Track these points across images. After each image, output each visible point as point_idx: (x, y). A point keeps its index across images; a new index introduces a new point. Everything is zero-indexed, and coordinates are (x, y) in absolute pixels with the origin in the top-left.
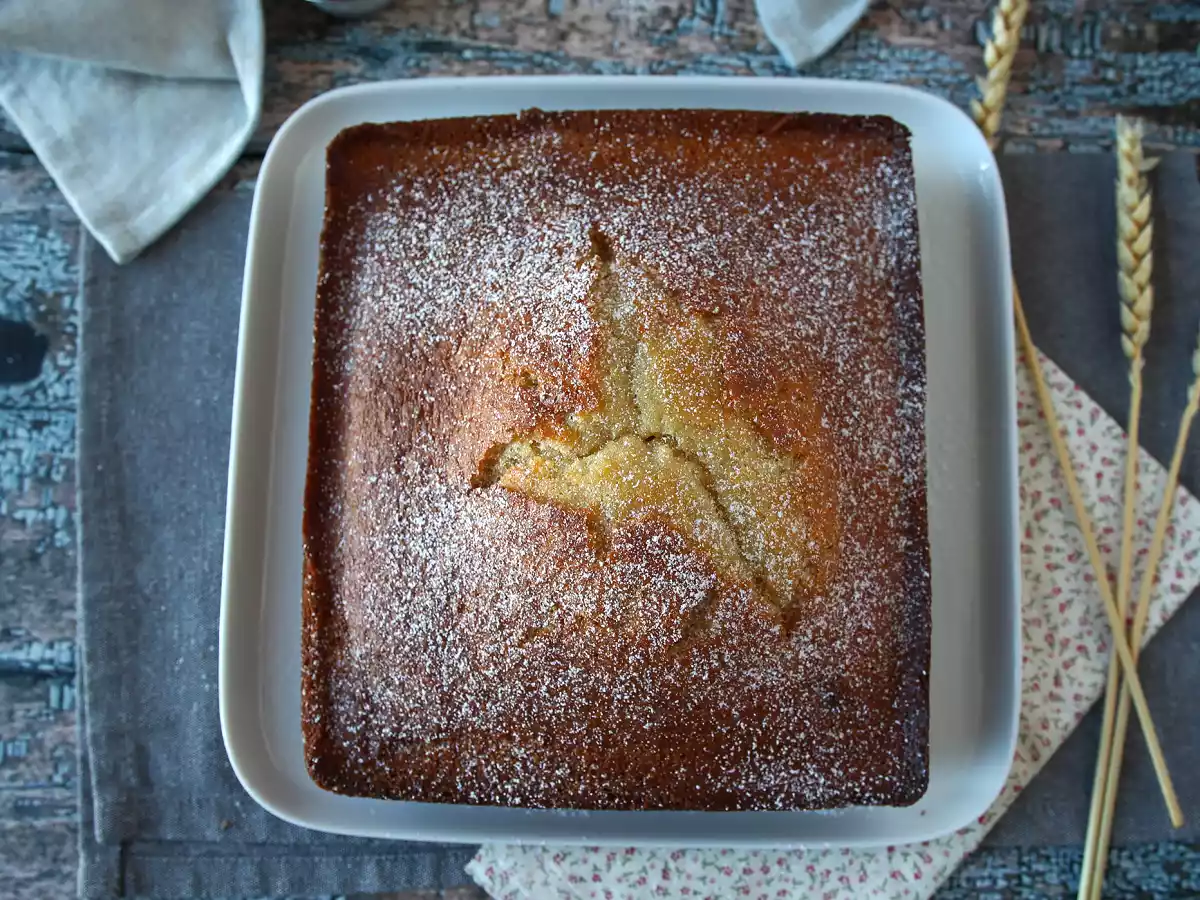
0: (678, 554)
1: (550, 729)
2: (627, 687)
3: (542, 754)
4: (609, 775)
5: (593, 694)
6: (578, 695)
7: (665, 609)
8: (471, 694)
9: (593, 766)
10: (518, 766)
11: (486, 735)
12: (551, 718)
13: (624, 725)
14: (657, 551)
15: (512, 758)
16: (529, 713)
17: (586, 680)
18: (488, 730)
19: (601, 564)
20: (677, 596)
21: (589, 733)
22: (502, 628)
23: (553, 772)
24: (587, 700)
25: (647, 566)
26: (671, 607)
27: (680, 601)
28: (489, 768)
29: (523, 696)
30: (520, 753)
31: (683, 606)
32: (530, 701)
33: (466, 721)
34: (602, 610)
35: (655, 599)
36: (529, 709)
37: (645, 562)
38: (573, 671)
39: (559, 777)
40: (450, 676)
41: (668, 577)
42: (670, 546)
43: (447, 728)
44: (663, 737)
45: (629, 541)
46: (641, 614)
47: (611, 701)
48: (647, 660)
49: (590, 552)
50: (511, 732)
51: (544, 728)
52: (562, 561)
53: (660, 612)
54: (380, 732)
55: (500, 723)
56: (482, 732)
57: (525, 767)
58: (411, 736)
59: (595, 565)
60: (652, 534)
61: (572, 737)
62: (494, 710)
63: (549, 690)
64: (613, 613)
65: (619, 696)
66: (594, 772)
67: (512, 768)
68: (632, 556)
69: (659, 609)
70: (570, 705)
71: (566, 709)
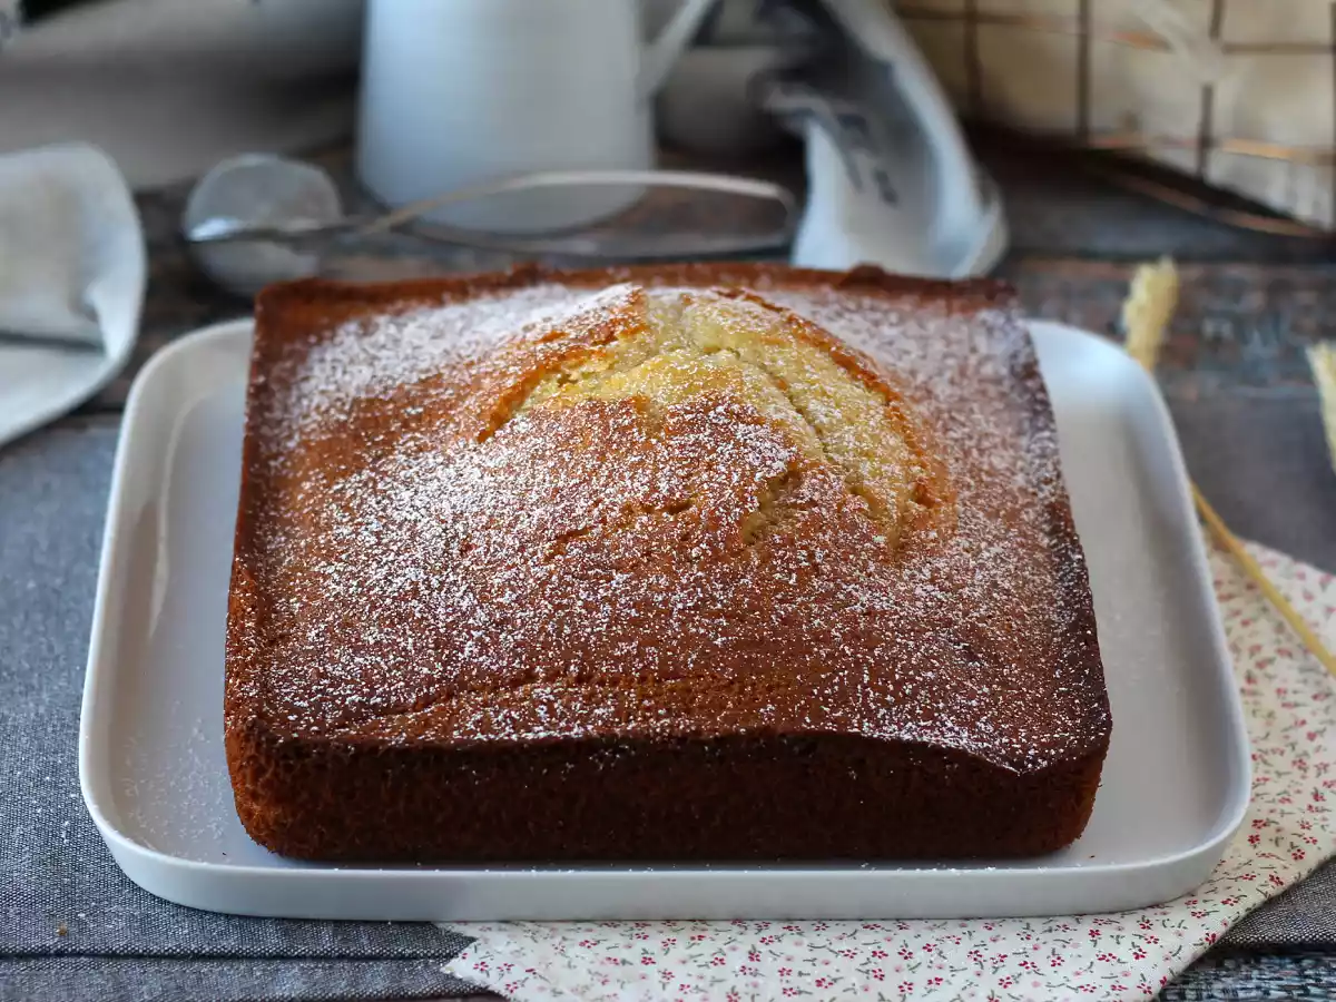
0: (748, 424)
1: (587, 653)
2: (689, 594)
3: (576, 693)
4: (669, 710)
5: (646, 604)
6: (627, 605)
7: (735, 478)
8: (478, 629)
9: (646, 702)
10: (541, 711)
11: (496, 677)
12: (588, 639)
13: (688, 642)
14: (723, 420)
15: (533, 701)
16: (559, 635)
17: (636, 588)
18: (500, 669)
19: (654, 441)
20: (750, 464)
21: (641, 655)
22: (522, 548)
23: (591, 711)
24: (637, 612)
25: (711, 435)
26: (743, 475)
27: (754, 470)
28: (500, 718)
29: (550, 616)
30: (543, 692)
31: (758, 475)
32: (561, 622)
33: (471, 663)
34: (655, 489)
35: (723, 469)
36: (559, 632)
37: (709, 431)
38: (619, 577)
39: (600, 717)
40: (448, 615)
41: (737, 445)
42: (738, 415)
43: (442, 678)
44: (740, 656)
45: (687, 412)
46: (705, 486)
47: (669, 614)
48: (715, 550)
49: (640, 432)
50: (533, 668)
51: (580, 653)
52: (603, 454)
53: (730, 482)
54: (343, 701)
55: (520, 655)
56: (492, 674)
57: (551, 711)
58: (388, 700)
59: (647, 446)
60: (716, 406)
61: (618, 660)
62: (508, 639)
63: (586, 605)
64: (671, 491)
65: (680, 606)
66: (648, 709)
67: (534, 714)
68: (692, 426)
69: (729, 477)
70: (615, 619)
71: (607, 627)
